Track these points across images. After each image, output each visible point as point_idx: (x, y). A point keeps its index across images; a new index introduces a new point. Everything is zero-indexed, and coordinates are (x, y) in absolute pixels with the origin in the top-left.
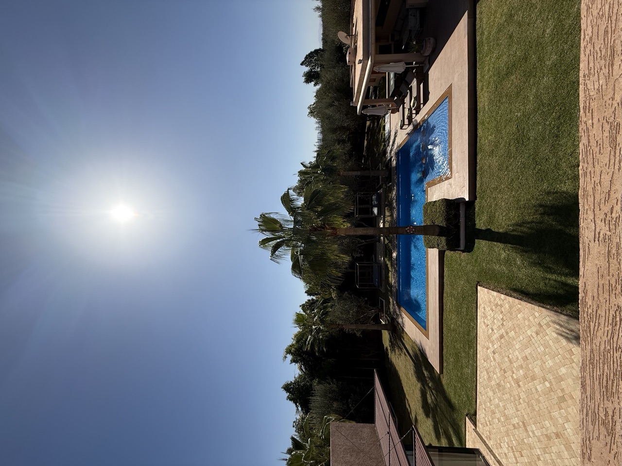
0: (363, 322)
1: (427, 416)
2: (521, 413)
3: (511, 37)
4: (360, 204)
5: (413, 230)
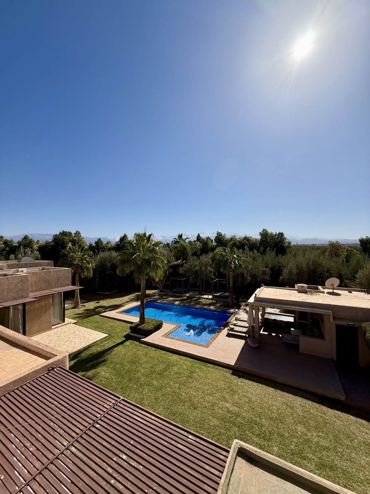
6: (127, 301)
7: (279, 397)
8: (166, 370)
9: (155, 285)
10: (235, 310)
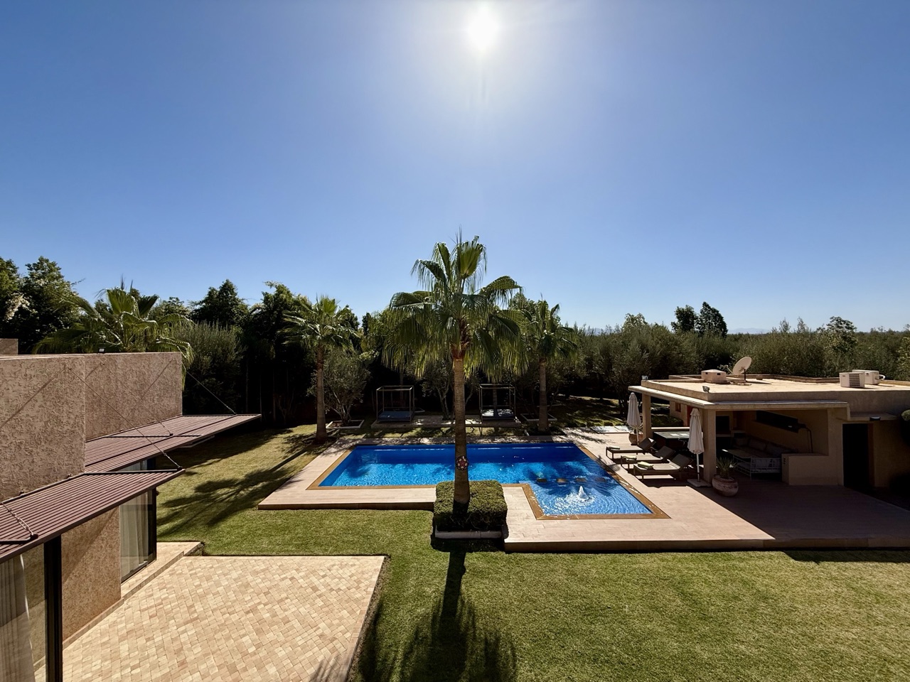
0: (328, 398)
1: (199, 489)
2: (210, 616)
3: (736, 598)
4: (498, 391)
5: (462, 467)
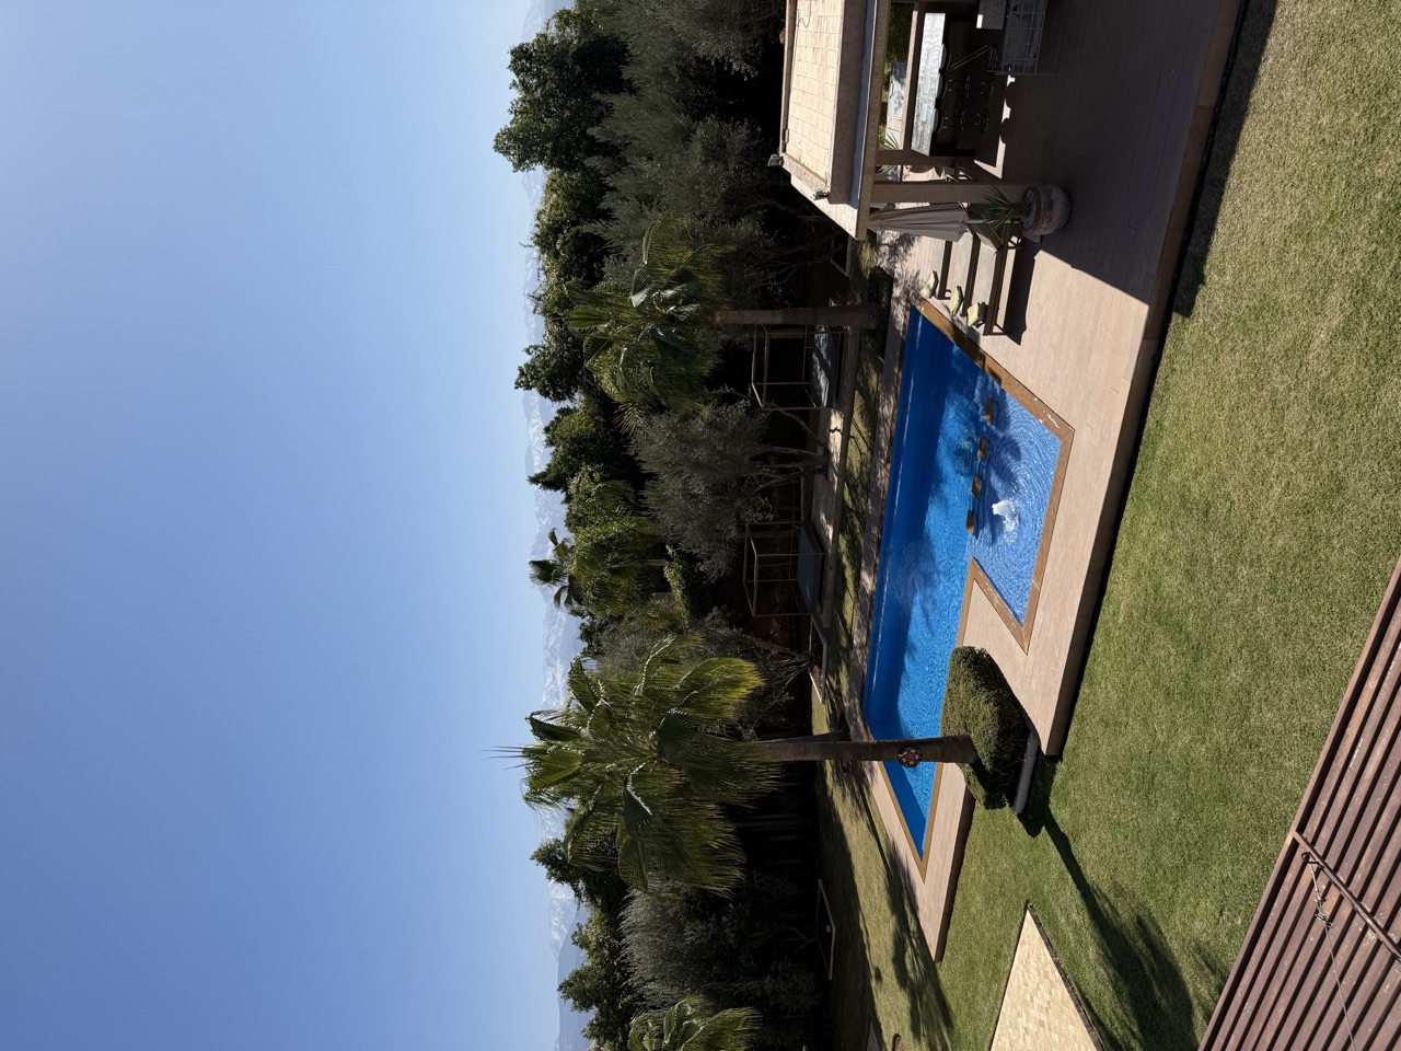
6: (865, 826)
7: (1281, 97)
8: (1180, 627)
9: (786, 690)
10: (898, 300)
